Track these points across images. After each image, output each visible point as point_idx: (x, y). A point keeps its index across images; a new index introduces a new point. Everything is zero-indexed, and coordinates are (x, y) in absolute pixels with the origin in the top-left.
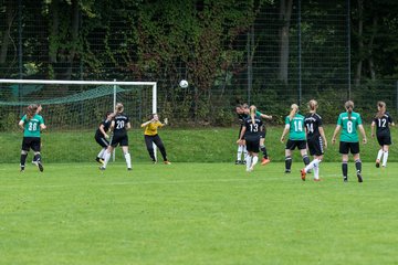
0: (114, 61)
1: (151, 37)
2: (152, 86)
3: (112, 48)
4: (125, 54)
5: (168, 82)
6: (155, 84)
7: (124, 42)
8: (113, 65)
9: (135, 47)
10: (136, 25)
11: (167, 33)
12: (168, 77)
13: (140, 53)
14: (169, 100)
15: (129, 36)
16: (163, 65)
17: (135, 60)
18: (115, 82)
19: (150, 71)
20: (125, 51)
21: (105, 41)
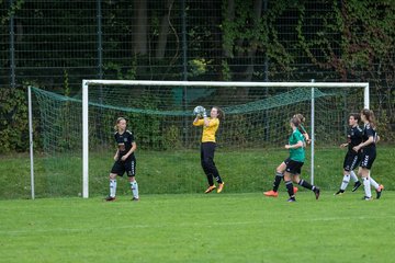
0: (310, 55)
1: (359, 22)
2: (362, 89)
3: (308, 38)
4: (325, 46)
5: (383, 83)
6: (367, 85)
7: (322, 29)
8: (309, 60)
9: (338, 36)
10: (340, 6)
11: (381, 16)
12: (383, 76)
13: (345, 43)
14: (384, 107)
15: (330, 21)
16: (376, 60)
17: (338, 53)
18: (312, 84)
19: (358, 68)
20: (325, 41)
21: (299, 29)
